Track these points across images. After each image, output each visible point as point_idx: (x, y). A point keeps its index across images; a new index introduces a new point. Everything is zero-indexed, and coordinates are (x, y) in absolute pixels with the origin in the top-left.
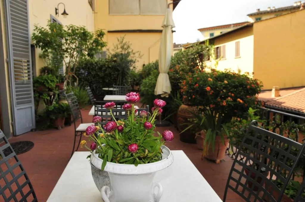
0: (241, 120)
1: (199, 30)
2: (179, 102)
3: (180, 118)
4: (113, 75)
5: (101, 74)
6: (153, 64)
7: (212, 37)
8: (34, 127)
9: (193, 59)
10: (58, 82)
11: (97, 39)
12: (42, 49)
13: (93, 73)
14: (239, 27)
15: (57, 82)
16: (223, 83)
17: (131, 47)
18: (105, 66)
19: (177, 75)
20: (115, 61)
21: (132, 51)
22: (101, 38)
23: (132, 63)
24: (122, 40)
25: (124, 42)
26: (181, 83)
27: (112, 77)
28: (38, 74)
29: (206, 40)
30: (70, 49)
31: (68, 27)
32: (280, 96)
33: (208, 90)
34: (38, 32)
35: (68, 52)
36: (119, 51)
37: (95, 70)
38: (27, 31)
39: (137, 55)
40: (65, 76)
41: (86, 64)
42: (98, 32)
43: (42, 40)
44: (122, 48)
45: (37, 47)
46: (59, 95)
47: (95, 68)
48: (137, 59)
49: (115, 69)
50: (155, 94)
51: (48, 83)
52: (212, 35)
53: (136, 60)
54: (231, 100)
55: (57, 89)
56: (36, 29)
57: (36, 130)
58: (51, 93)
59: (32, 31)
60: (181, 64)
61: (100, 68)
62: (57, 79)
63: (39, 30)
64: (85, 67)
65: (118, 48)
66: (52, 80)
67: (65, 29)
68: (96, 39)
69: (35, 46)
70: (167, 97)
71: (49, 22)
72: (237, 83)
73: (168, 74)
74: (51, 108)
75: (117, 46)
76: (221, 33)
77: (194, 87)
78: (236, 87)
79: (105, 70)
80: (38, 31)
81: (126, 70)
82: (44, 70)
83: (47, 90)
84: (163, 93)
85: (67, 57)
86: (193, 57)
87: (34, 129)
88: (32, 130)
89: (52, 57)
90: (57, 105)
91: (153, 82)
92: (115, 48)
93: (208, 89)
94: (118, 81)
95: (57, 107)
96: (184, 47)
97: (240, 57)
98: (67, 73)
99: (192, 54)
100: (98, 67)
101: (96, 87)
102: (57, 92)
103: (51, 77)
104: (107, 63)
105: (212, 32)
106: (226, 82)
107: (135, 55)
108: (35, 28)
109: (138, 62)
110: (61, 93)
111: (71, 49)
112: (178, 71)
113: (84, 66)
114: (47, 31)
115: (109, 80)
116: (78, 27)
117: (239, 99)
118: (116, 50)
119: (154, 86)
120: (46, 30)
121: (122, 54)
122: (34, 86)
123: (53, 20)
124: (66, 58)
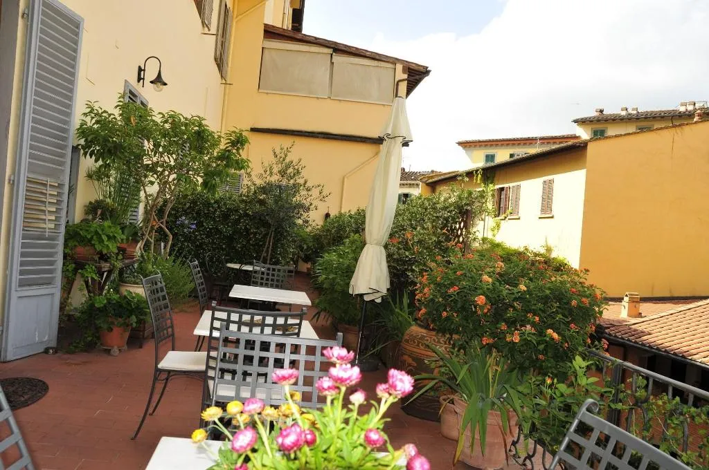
0: (553, 383)
1: (460, 144)
2: (406, 316)
3: (406, 357)
4: (255, 234)
5: (226, 230)
6: (351, 217)
7: (490, 164)
8: (53, 344)
9: (446, 219)
10: (125, 241)
11: (229, 151)
12: (96, 161)
13: (208, 225)
14: (554, 147)
15: (122, 240)
16: (515, 290)
17: (304, 173)
18: (237, 211)
19: (407, 253)
20: (262, 202)
21: (306, 182)
22: (238, 150)
23: (301, 211)
24: (283, 156)
25: (288, 160)
26: (413, 271)
27: (250, 239)
28: (78, 216)
29: (477, 171)
30: (162, 166)
31: (164, 116)
32: (640, 315)
33: (479, 302)
34: (94, 121)
35: (156, 172)
36: (275, 179)
37: (214, 219)
38: (69, 115)
39: (315, 192)
40: (141, 228)
41: (194, 202)
42: (233, 135)
43: (101, 140)
44: (283, 173)
45: (85, 154)
46: (121, 272)
47: (214, 213)
48: (315, 203)
49: (260, 220)
50: (351, 292)
51: (101, 241)
52: (490, 158)
53: (311, 204)
54: (533, 331)
55: (120, 257)
56: (91, 112)
57: (56, 350)
58: (106, 266)
59: (78, 116)
60: (419, 228)
61: (226, 216)
62: (123, 233)
63: (96, 115)
64: (190, 207)
65: (271, 173)
66: (111, 235)
67: (158, 119)
68: (226, 150)
69: (82, 151)
70: (379, 301)
71: (122, 100)
72: (548, 292)
73: (386, 247)
74: (100, 302)
75: (271, 168)
76: (512, 156)
77: (447, 292)
78: (545, 300)
79: (237, 222)
80: (92, 118)
81: (286, 225)
82: (94, 208)
83: (96, 258)
84: (370, 291)
85: (152, 183)
86: (446, 215)
87: (52, 348)
88: (46, 351)
89: (115, 179)
90: (116, 297)
91: (347, 262)
92: (265, 171)
93: (481, 300)
94: (265, 249)
95: (114, 302)
96: (424, 180)
97: (552, 217)
98: (146, 220)
99: (445, 208)
100: (221, 211)
101: (211, 259)
102: (119, 265)
103: (110, 227)
104: (242, 206)
105: (490, 151)
106: (523, 287)
107: (310, 193)
108: (89, 110)
109: (315, 211)
110: (127, 267)
111: (166, 166)
112: (410, 243)
113: (188, 205)
114: (115, 118)
115: (245, 246)
116: (186, 119)
117: (550, 331)
118: (268, 177)
119: (349, 272)
120: (112, 116)
121: (280, 187)
122: (66, 246)
123: (131, 92)
124: (149, 185)
